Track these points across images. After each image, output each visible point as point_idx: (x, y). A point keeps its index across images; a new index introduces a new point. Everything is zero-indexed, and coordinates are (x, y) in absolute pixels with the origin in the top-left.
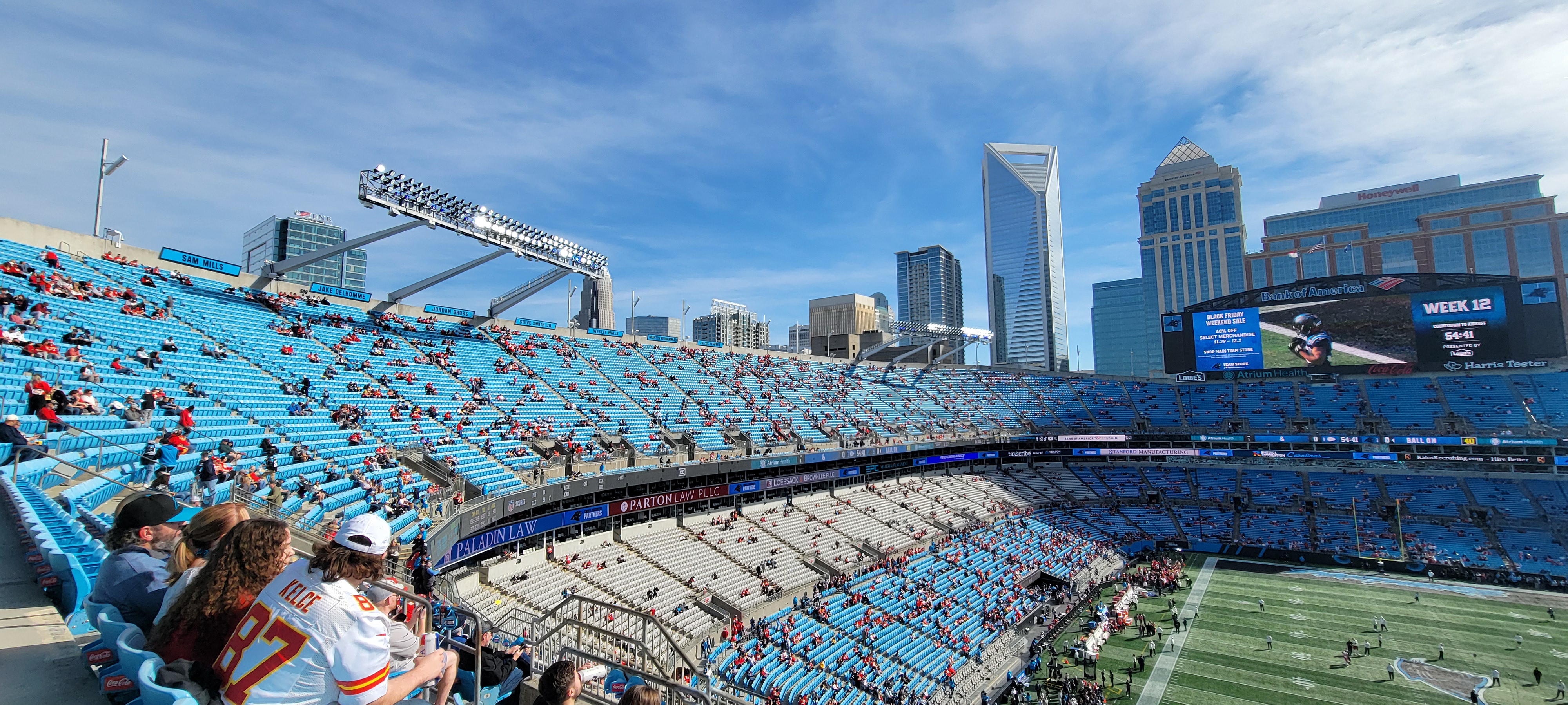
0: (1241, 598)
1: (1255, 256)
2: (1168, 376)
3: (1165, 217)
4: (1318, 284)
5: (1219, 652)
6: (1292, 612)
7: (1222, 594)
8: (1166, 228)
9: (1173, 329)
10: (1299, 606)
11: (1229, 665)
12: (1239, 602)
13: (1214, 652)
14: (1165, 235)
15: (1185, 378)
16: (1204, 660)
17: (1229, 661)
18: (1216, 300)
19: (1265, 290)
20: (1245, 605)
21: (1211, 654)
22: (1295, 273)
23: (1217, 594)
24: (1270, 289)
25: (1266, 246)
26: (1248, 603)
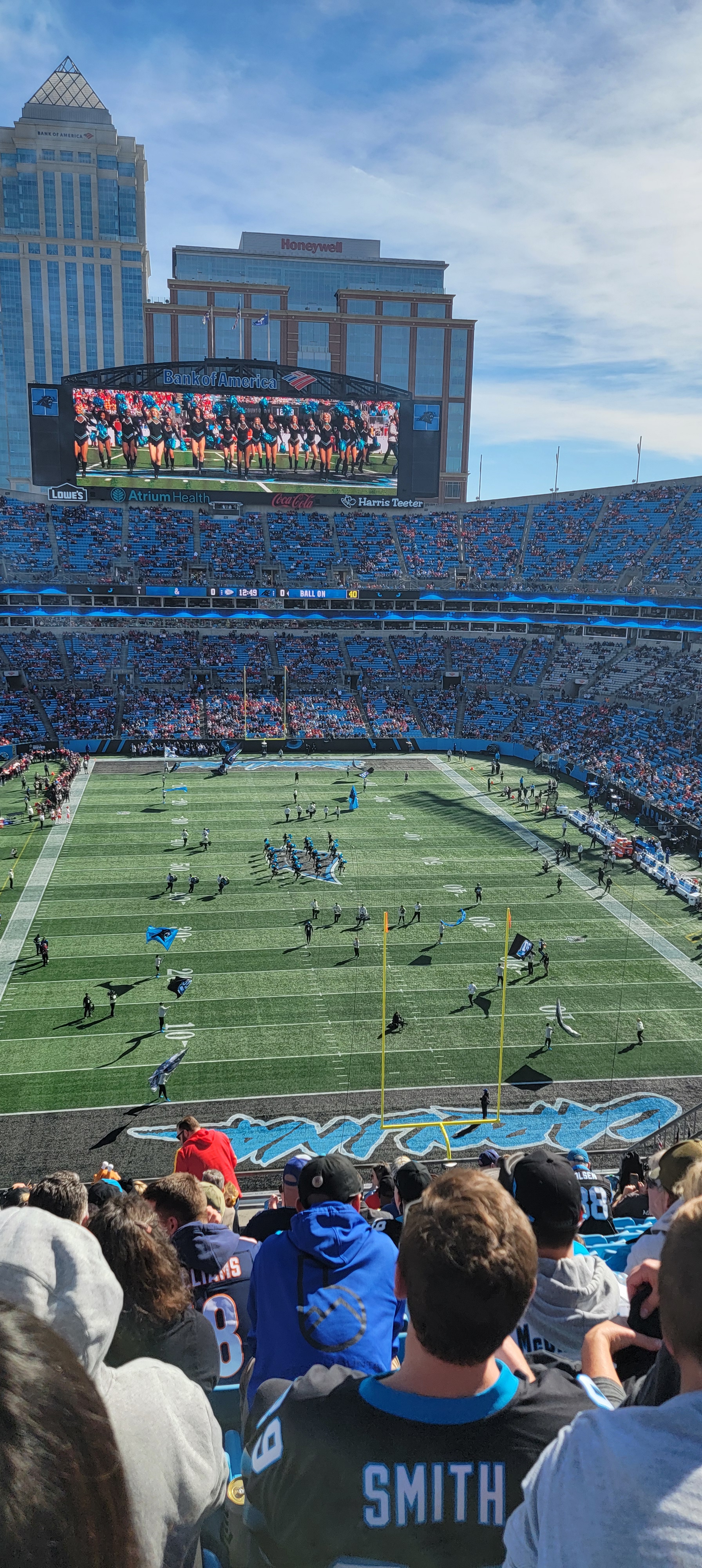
0: (121, 808)
1: (158, 308)
2: (37, 489)
3: (37, 205)
4: (230, 369)
5: (91, 883)
6: (175, 816)
7: (98, 807)
8: (38, 227)
9: (45, 411)
10: (183, 808)
11: (102, 896)
12: (119, 813)
13: (84, 883)
14: (37, 240)
15: (63, 495)
16: (71, 896)
17: (102, 891)
18: (106, 371)
19: (168, 365)
20: (124, 816)
21: (81, 888)
22: (205, 346)
23: (93, 808)
24: (175, 365)
25: (173, 294)
26: (128, 813)
